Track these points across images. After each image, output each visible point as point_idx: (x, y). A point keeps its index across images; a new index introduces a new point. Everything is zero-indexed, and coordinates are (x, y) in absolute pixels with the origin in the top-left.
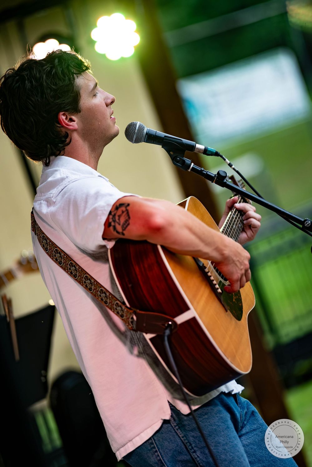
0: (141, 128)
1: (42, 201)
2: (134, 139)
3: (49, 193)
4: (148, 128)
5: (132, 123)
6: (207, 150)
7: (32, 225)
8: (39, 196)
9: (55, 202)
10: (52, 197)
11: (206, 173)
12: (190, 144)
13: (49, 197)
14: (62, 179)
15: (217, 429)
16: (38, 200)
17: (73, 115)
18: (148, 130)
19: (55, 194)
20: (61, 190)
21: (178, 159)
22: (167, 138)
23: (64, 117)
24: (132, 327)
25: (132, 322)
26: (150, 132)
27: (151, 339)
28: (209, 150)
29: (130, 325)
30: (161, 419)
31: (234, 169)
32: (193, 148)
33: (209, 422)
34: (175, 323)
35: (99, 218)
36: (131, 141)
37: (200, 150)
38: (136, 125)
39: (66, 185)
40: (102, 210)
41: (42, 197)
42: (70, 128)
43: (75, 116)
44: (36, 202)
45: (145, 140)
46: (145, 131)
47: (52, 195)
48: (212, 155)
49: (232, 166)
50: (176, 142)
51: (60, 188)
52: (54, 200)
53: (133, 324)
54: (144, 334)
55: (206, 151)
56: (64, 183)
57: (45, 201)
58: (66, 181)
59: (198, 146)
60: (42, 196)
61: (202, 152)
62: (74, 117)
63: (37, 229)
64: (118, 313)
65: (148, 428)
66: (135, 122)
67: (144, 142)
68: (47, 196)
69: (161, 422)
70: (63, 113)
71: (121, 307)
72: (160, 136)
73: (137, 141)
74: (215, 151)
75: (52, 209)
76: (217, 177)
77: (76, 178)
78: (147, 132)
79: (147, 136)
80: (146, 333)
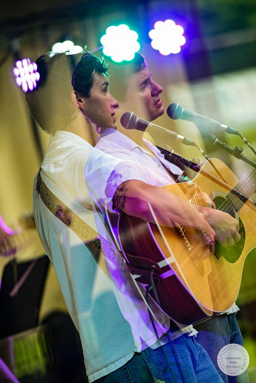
0: (134, 117)
1: (50, 164)
2: (128, 125)
3: (57, 158)
5: (127, 112)
6: (186, 140)
7: (37, 185)
8: (47, 161)
9: (62, 164)
10: (60, 161)
11: (227, 147)
13: (57, 160)
14: (69, 148)
16: (46, 164)
18: (140, 119)
19: (63, 159)
20: (68, 156)
22: (154, 127)
24: (121, 268)
25: (122, 264)
26: (141, 122)
27: (136, 279)
28: (187, 141)
29: (120, 266)
30: (133, 351)
32: (174, 137)
34: (158, 266)
35: (102, 176)
36: (124, 127)
37: (180, 139)
38: (130, 114)
39: (72, 152)
40: (106, 170)
41: (49, 162)
43: (84, 99)
44: (44, 165)
45: (137, 127)
46: (137, 119)
47: (59, 159)
48: (189, 145)
50: (161, 131)
51: (67, 154)
52: (62, 163)
53: (122, 266)
54: (131, 275)
56: (71, 150)
57: (53, 164)
58: (73, 150)
59: (179, 136)
60: (50, 160)
61: (181, 141)
63: (42, 188)
64: (110, 256)
65: (123, 358)
66: (129, 112)
67: (135, 129)
68: (55, 160)
69: (133, 354)
71: (113, 251)
72: (194, 115)
73: (130, 128)
74: (192, 142)
75: (60, 169)
77: (81, 148)
78: (139, 121)
79: (138, 124)
80: (133, 274)
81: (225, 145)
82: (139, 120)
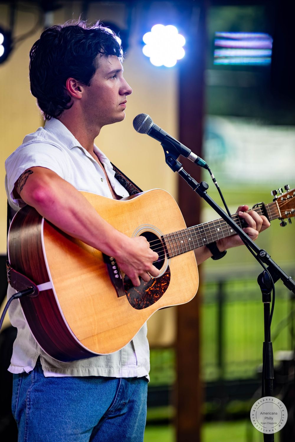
0: (149, 122)
2: (140, 128)
4: (154, 124)
5: (142, 114)
11: (191, 180)
12: (186, 150)
15: (57, 400)
17: (82, 86)
21: (172, 159)
22: (168, 137)
23: (72, 83)
26: (155, 128)
28: (200, 161)
31: (216, 185)
32: (187, 154)
33: (54, 391)
36: (136, 130)
37: (192, 158)
38: (145, 117)
42: (74, 95)
43: (83, 87)
45: (149, 133)
46: (151, 125)
48: (201, 166)
49: (216, 181)
50: (174, 144)
55: (198, 161)
59: (192, 154)
61: (194, 160)
62: (81, 88)
66: (145, 114)
70: (73, 79)
72: (163, 134)
73: (142, 131)
74: (205, 164)
76: (199, 186)
78: (153, 127)
79: (151, 130)
81: (189, 177)
82: (154, 125)
